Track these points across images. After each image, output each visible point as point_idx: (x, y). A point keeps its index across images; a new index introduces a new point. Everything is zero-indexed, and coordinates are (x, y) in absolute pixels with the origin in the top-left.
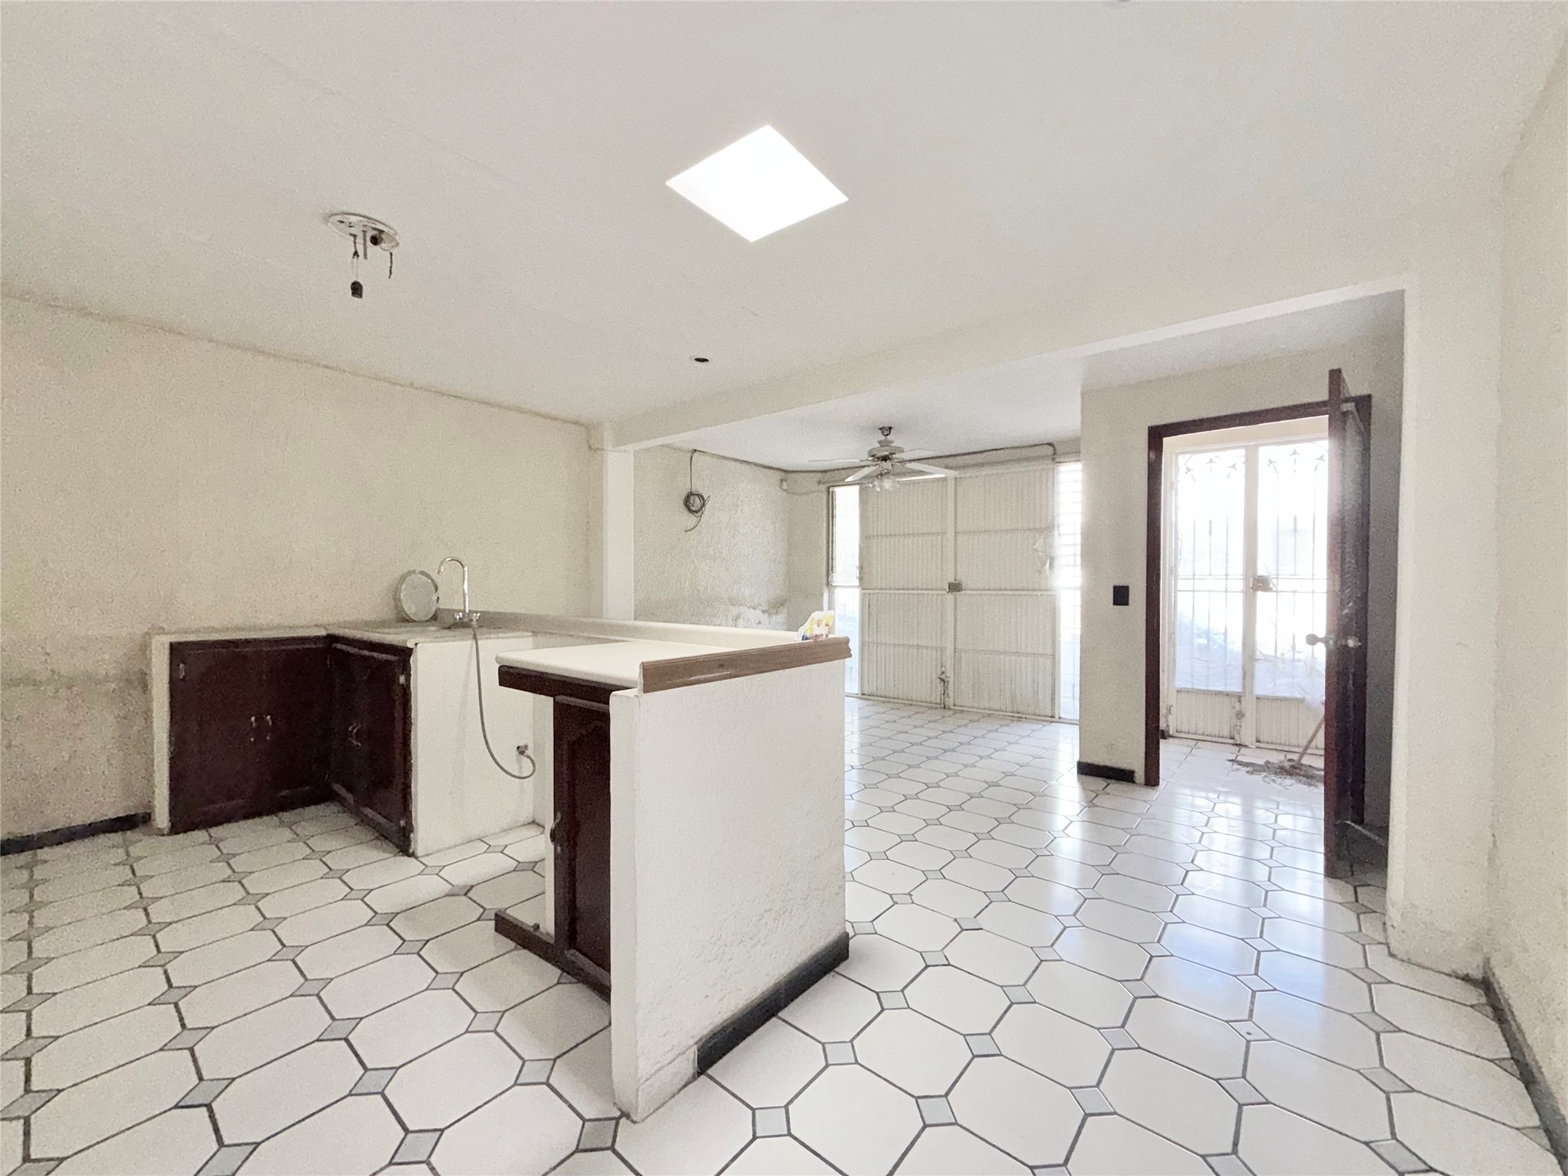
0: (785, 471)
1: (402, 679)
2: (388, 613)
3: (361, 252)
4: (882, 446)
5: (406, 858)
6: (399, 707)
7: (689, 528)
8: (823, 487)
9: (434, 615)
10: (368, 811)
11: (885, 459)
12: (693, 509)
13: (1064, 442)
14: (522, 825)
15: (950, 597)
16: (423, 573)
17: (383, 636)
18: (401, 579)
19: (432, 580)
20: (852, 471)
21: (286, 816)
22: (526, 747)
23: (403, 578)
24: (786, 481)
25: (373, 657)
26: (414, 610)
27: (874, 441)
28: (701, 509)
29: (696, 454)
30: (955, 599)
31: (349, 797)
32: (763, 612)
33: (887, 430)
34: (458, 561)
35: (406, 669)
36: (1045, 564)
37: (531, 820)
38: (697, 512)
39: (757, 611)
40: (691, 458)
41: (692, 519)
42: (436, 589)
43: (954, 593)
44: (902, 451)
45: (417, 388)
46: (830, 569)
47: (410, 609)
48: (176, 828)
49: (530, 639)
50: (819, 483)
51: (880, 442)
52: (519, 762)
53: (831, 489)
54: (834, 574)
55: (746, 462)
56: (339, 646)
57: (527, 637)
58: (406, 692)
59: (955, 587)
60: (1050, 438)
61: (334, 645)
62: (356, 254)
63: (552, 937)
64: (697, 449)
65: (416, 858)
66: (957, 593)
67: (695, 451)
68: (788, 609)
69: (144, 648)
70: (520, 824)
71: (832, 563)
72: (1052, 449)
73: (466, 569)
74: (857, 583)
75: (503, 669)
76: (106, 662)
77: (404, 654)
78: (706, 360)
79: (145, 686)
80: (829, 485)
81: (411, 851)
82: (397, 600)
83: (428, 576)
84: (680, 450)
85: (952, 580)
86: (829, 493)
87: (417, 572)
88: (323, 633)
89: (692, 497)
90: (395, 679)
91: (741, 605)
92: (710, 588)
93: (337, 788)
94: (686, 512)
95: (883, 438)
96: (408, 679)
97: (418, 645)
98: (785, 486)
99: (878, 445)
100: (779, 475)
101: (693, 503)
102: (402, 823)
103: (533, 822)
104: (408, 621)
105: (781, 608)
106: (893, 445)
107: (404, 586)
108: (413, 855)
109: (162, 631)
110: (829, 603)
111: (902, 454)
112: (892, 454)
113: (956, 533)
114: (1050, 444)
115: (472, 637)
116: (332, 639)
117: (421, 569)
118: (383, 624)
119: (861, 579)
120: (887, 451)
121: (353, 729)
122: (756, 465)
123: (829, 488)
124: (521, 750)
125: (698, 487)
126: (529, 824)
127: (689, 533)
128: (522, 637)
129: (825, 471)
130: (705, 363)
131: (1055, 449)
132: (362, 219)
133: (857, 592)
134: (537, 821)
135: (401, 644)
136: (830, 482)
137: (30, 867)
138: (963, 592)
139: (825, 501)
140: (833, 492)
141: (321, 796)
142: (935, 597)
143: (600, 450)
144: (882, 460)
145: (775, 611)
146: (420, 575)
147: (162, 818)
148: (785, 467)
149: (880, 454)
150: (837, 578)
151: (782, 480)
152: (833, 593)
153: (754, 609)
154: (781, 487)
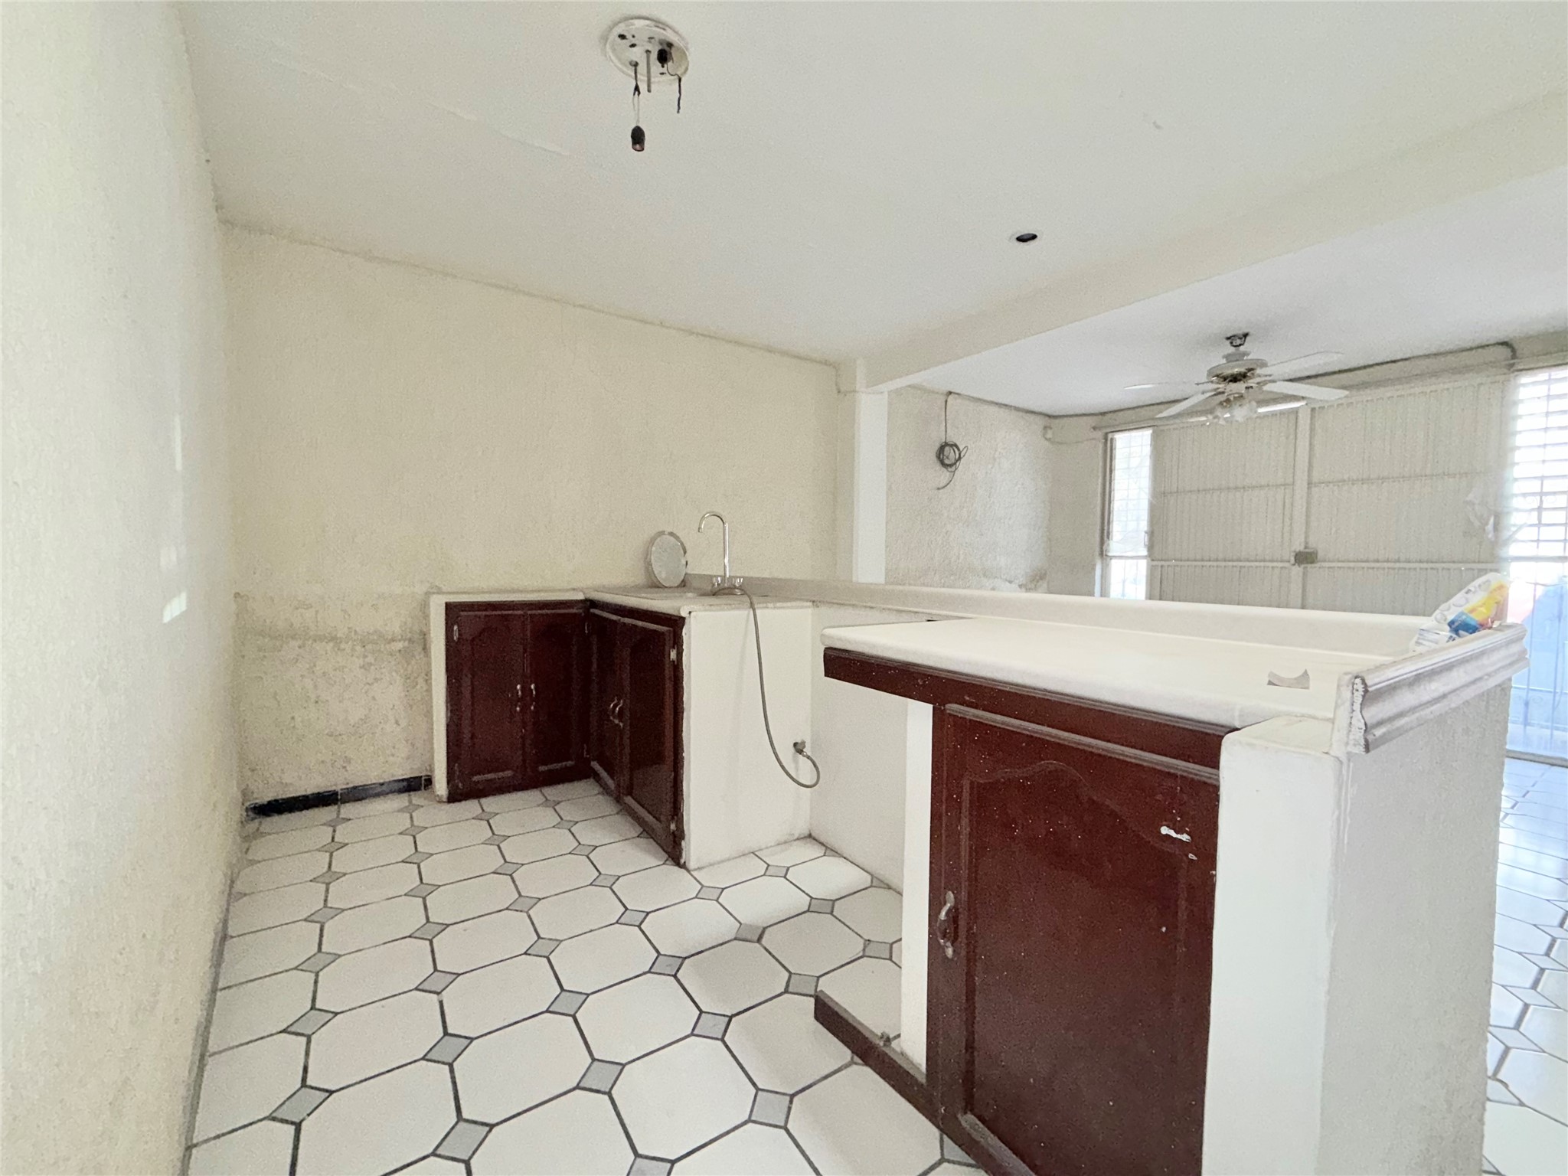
0: (1049, 416)
1: (673, 655)
2: (640, 579)
3: (643, 87)
4: (1228, 362)
5: (676, 868)
6: (669, 685)
7: (941, 485)
8: (1099, 434)
9: (683, 581)
10: (629, 800)
11: (1235, 379)
12: (947, 462)
13: (1528, 338)
14: (798, 839)
15: (1297, 570)
16: (671, 534)
17: (642, 600)
18: (651, 541)
19: (682, 544)
20: (1166, 405)
21: (549, 791)
22: (803, 743)
23: (652, 541)
24: (1051, 428)
25: (636, 626)
26: (664, 575)
27: (1218, 358)
28: (955, 463)
29: (951, 397)
30: (1305, 574)
31: (611, 783)
32: (1020, 586)
33: (1238, 339)
34: (719, 517)
35: (677, 642)
36: (1487, 524)
37: (806, 833)
38: (951, 466)
39: (1013, 585)
40: (946, 401)
41: (944, 475)
42: (685, 553)
43: (1303, 566)
44: (1264, 365)
45: (667, 327)
46: (1104, 535)
47: (661, 574)
48: (454, 797)
49: (810, 610)
50: (1094, 428)
51: (1227, 357)
52: (796, 761)
53: (1110, 436)
54: (1111, 542)
55: (1006, 405)
56: (597, 612)
57: (809, 607)
58: (677, 668)
59: (1305, 558)
60: (1501, 336)
61: (592, 610)
62: (637, 89)
63: (923, 1073)
64: (952, 391)
65: (688, 871)
66: (1309, 566)
67: (950, 393)
68: (1048, 585)
69: (424, 606)
70: (796, 837)
71: (1109, 528)
72: (1509, 350)
73: (727, 525)
74: (1145, 552)
75: (829, 652)
76: (394, 622)
77: (676, 623)
78: (1034, 237)
79: (426, 649)
80: (1109, 430)
81: (682, 861)
82: (648, 566)
83: (677, 538)
84: (932, 392)
85: (1301, 548)
86: (1106, 440)
87: (666, 533)
88: (580, 597)
89: (947, 449)
90: (664, 654)
91: (996, 577)
92: (962, 557)
93: (595, 765)
94: (938, 466)
95: (1232, 350)
96: (680, 654)
97: (692, 614)
98: (1049, 435)
99: (1224, 361)
100: (1041, 422)
101: (946, 455)
102: (673, 827)
103: (810, 836)
104: (658, 587)
105: (1040, 582)
106: (1250, 357)
107: (654, 549)
108: (683, 866)
109: (440, 592)
110: (1102, 576)
111: (1264, 369)
112: (1250, 370)
113: (1309, 484)
114: (1505, 344)
115: (749, 605)
116: (591, 603)
117: (671, 530)
118: (636, 589)
119: (1151, 547)
120: (1239, 366)
121: (615, 706)
122: (1017, 409)
123: (1107, 434)
124: (799, 748)
125: (953, 438)
126: (805, 837)
127: (941, 491)
128: (802, 607)
129: (1103, 414)
130: (1032, 243)
131: (1514, 350)
132: (647, 22)
133: (1143, 565)
134: (813, 834)
135: (671, 612)
136: (1109, 426)
137: (333, 825)
138: (1318, 565)
139: (1100, 452)
140: (1112, 439)
141: (578, 773)
142: (1277, 571)
143: (850, 392)
144: (1231, 381)
145: (1033, 586)
146: (668, 536)
147: (441, 786)
148: (1049, 412)
149: (1228, 372)
150: (1115, 546)
151: (1045, 428)
152: (1108, 565)
153: (1010, 582)
154: (1044, 436)
